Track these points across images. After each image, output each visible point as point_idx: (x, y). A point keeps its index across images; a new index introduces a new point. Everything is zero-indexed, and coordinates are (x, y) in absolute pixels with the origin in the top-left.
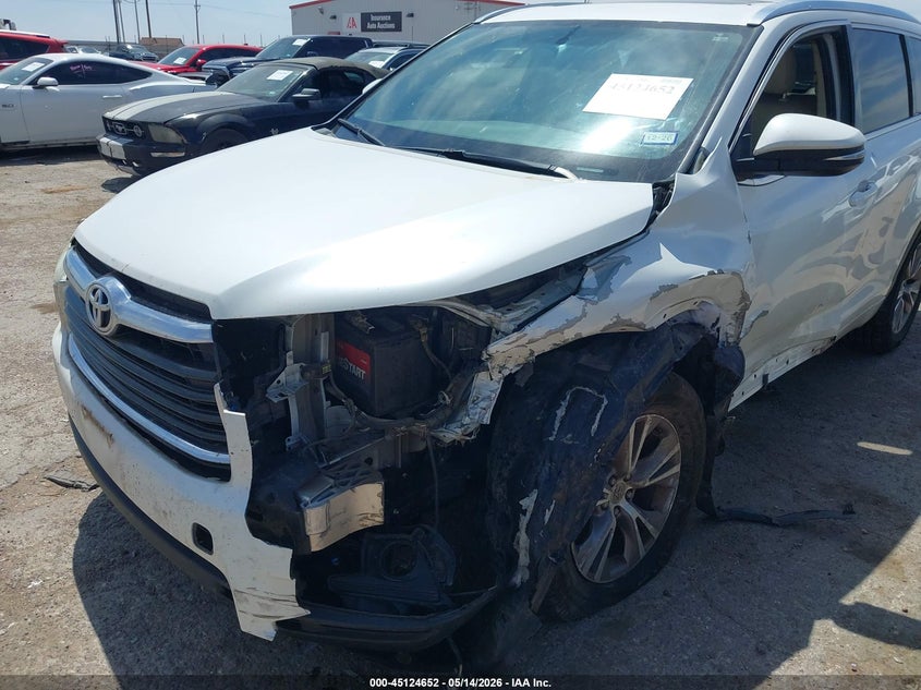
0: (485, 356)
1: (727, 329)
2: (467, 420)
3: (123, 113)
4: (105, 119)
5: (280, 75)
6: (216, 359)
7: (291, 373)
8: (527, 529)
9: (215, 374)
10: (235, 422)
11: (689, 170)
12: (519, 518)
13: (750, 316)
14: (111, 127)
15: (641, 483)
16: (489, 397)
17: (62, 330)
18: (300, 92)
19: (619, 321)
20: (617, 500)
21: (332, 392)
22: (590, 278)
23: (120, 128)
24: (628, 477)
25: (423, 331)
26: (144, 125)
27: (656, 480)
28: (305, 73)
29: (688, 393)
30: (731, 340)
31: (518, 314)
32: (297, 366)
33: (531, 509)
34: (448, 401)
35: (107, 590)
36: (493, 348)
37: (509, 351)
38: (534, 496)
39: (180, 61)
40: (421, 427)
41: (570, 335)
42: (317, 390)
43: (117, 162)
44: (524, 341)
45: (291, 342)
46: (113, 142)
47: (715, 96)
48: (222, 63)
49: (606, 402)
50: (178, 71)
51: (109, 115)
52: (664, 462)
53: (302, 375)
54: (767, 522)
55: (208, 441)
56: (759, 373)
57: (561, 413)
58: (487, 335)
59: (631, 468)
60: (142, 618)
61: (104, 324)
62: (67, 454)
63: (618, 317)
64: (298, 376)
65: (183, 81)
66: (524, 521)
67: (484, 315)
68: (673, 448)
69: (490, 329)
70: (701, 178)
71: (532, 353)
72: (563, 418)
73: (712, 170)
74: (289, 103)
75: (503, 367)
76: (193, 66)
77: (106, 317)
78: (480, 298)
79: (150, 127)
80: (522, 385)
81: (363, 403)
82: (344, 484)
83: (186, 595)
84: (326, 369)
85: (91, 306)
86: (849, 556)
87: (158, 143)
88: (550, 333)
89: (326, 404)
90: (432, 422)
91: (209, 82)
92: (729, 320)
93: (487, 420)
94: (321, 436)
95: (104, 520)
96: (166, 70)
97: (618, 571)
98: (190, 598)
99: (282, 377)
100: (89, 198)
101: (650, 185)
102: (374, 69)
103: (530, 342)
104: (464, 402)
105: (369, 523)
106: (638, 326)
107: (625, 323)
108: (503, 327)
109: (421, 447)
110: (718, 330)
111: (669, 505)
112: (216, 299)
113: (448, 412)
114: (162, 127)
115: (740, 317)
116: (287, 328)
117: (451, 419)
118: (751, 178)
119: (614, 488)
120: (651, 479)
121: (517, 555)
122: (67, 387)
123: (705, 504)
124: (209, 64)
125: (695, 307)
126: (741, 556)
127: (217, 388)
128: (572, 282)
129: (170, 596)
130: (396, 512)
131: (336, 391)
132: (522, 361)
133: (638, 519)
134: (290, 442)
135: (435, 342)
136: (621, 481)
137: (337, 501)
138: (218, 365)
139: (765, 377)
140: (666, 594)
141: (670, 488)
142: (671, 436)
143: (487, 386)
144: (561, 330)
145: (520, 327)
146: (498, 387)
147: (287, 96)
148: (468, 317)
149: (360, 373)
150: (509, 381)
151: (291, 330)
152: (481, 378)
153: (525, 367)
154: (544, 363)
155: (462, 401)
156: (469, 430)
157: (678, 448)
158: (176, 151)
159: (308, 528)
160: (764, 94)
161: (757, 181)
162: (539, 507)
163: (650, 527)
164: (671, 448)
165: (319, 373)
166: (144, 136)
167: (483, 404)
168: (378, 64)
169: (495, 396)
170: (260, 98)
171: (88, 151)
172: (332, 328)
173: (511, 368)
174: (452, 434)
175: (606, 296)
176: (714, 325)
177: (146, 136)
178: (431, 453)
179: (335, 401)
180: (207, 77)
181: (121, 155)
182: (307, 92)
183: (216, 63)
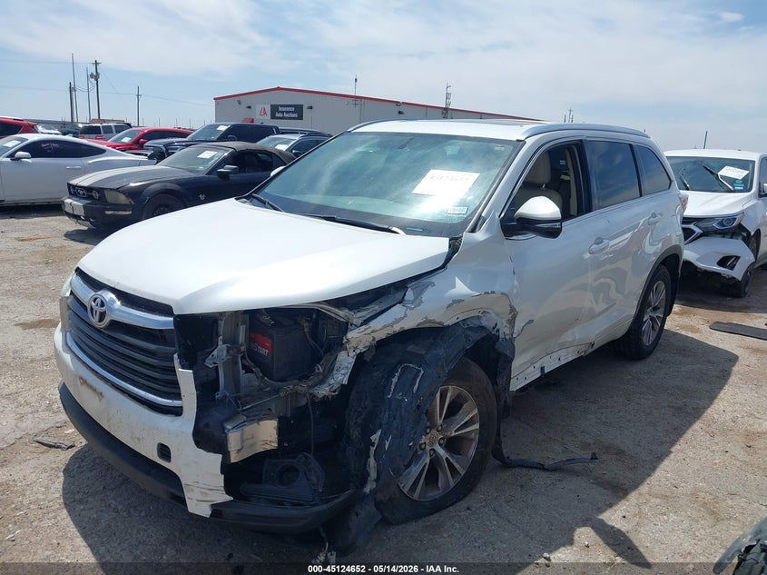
0: (345, 340)
1: (504, 330)
2: (332, 382)
3: (85, 181)
4: (69, 185)
5: (207, 155)
6: (176, 339)
7: (220, 352)
8: (374, 456)
9: (174, 349)
10: (185, 377)
11: (473, 230)
12: (369, 449)
13: (519, 323)
14: (74, 191)
15: (449, 434)
16: (347, 367)
17: (61, 330)
18: (223, 168)
19: (427, 321)
20: (433, 444)
21: (247, 364)
22: (410, 295)
23: (81, 192)
24: (440, 428)
25: (306, 325)
26: (101, 190)
27: (460, 432)
28: (226, 154)
29: (476, 370)
30: (507, 337)
31: (365, 314)
32: (225, 346)
33: (377, 442)
34: (321, 370)
35: (84, 510)
36: (350, 335)
37: (360, 337)
38: (379, 433)
39: (126, 140)
40: (302, 387)
41: (397, 328)
42: (236, 363)
43: (77, 217)
44: (370, 330)
45: (221, 331)
46: (75, 203)
47: (493, 184)
48: (159, 143)
49: (422, 372)
50: (126, 148)
51: (74, 182)
52: (465, 420)
53: (228, 352)
54: (541, 467)
55: (166, 393)
56: (538, 365)
57: (395, 380)
58: (345, 327)
59: (440, 422)
60: (110, 526)
61: (101, 319)
62: (49, 425)
63: (426, 318)
64: (225, 352)
65: (130, 157)
66: (373, 449)
67: (343, 314)
68: (472, 411)
69: (347, 323)
70: (480, 236)
71: (374, 339)
72: (396, 383)
73: (488, 230)
74: (214, 176)
75: (356, 348)
76: (137, 146)
77: (102, 316)
78: (340, 302)
79: (106, 192)
80: (368, 360)
81: (266, 371)
82: (252, 420)
83: (140, 512)
84: (243, 348)
85: (92, 309)
86: (594, 486)
87: (111, 204)
88: (385, 326)
89: (242, 372)
90: (310, 383)
91: (150, 157)
92: (505, 324)
93: (345, 382)
94: (238, 391)
95: (79, 467)
96: (114, 147)
97: (433, 494)
98: (143, 514)
99: (215, 353)
100: (53, 245)
101: (448, 239)
102: (280, 152)
103: (373, 332)
104: (331, 371)
105: (268, 448)
106: (439, 323)
107: (430, 321)
108: (355, 322)
109: (303, 402)
110: (498, 331)
111: (472, 452)
112: (177, 302)
113: (321, 377)
114: (115, 193)
115: (512, 322)
116: (220, 322)
117: (322, 382)
118: (516, 235)
119: (429, 435)
120: (455, 431)
121: (368, 475)
122: (67, 366)
123: (498, 454)
124: (149, 143)
125: (480, 314)
126: (522, 486)
127: (176, 356)
128: (399, 296)
129: (129, 513)
130: (286, 445)
131: (248, 363)
132: (368, 344)
133: (447, 458)
134: (218, 396)
135: (314, 333)
136: (434, 431)
137: (249, 429)
138: (176, 343)
139: (542, 369)
140: (468, 509)
141: (472, 440)
142: (469, 402)
143: (346, 361)
144: (391, 325)
145: (366, 322)
146: (353, 361)
147: (213, 171)
148: (333, 315)
149: (264, 352)
150: (360, 357)
151: (222, 323)
152: (342, 356)
153: (370, 348)
154: (382, 346)
155: (330, 371)
156: (334, 388)
157: (476, 411)
158: (125, 210)
159: (229, 446)
160: (524, 183)
161: (520, 237)
162: (382, 439)
163: (457, 466)
164: (470, 411)
165: (239, 351)
166: (100, 199)
167: (343, 372)
168: (283, 148)
169: (351, 366)
170: (191, 171)
171: (54, 208)
172: (248, 323)
173: (361, 348)
174: (323, 391)
175: (419, 305)
176: (494, 328)
177: (102, 199)
178: (310, 407)
179: (248, 370)
180: (149, 154)
181: (81, 212)
182: (227, 168)
183: (155, 143)
